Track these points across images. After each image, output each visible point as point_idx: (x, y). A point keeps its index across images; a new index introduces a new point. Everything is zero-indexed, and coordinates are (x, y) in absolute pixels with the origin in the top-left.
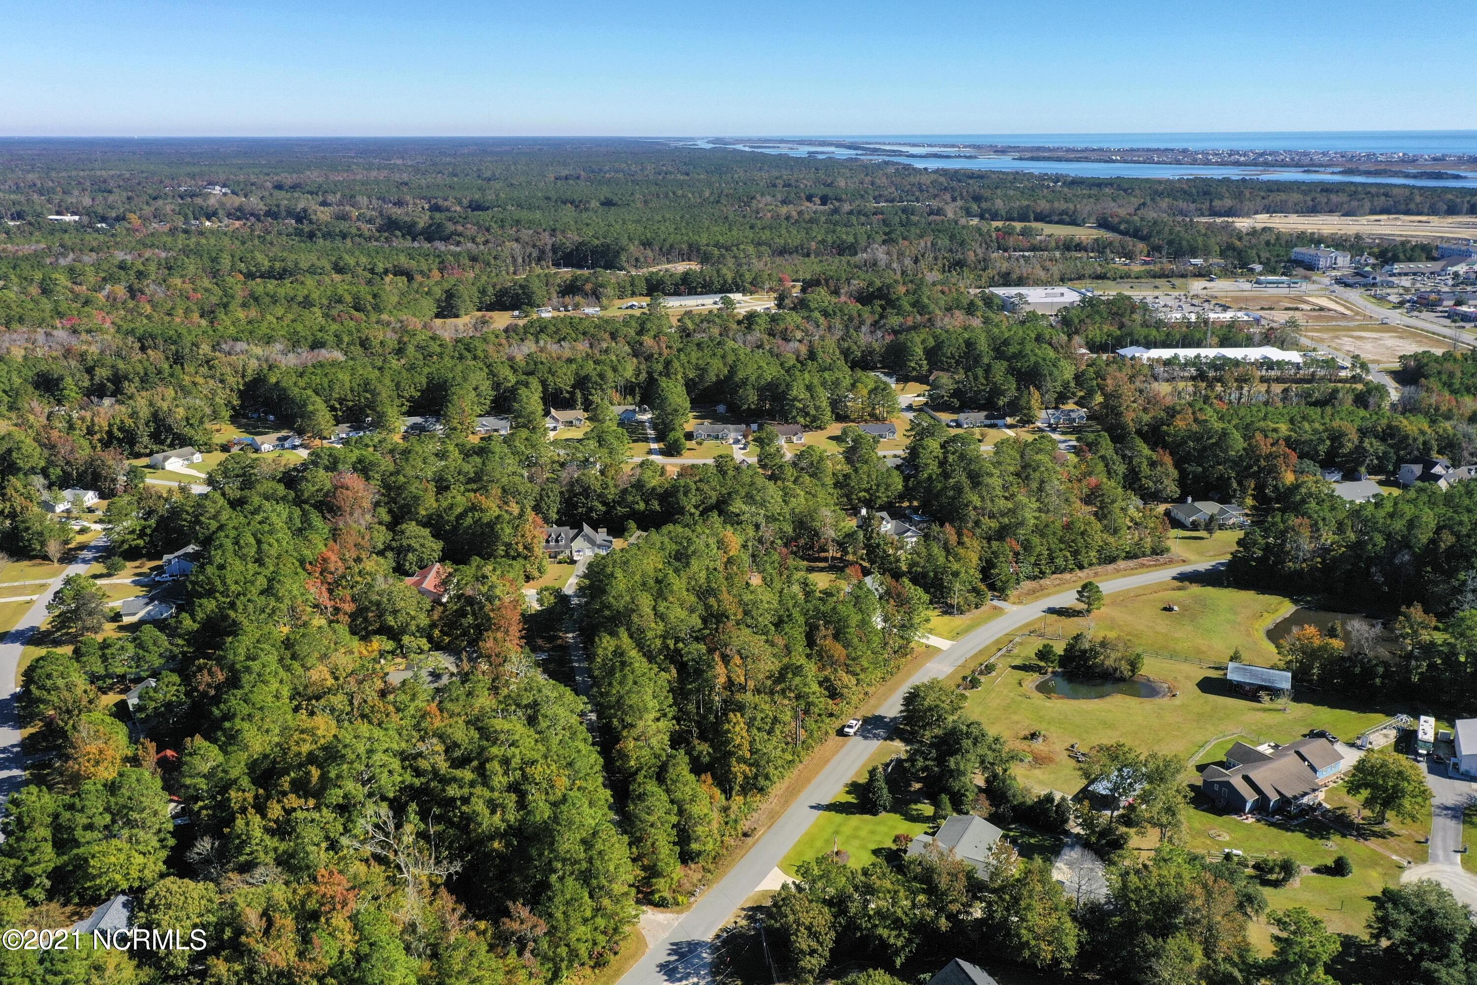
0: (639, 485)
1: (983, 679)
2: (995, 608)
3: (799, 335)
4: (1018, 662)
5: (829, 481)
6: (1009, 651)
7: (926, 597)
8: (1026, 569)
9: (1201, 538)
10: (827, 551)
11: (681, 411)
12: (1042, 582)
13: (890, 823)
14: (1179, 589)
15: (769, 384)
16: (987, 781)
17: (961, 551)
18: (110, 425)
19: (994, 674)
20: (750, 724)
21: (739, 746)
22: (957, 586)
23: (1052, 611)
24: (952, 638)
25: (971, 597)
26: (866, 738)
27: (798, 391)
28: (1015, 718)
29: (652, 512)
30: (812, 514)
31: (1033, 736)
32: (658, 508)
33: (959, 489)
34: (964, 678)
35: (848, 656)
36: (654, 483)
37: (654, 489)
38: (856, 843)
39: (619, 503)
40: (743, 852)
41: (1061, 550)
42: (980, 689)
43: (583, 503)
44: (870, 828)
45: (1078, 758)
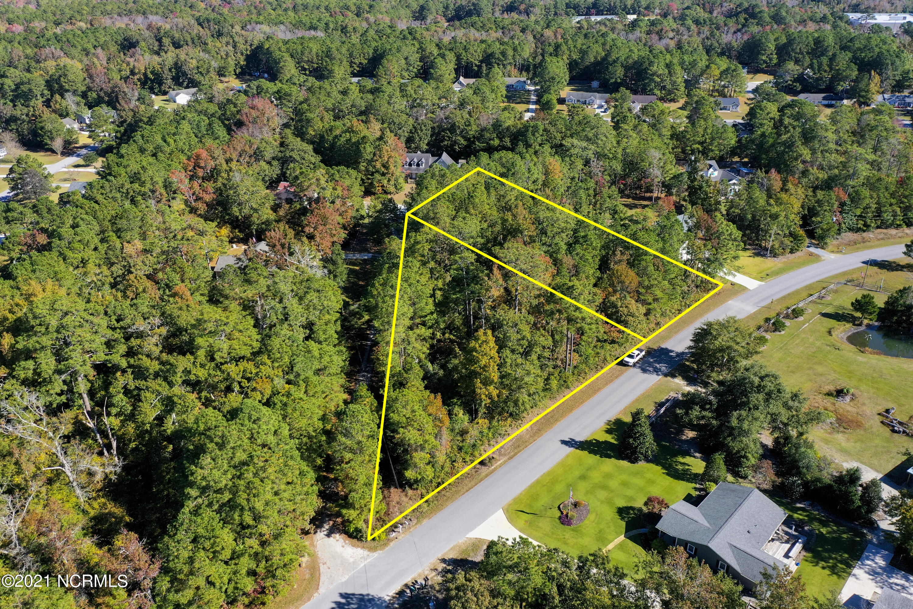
0: (497, 125)
1: (788, 323)
2: (811, 254)
3: (671, 35)
4: (829, 310)
5: (667, 133)
6: (821, 298)
7: (738, 234)
8: (850, 220)
10: (651, 191)
11: (557, 79)
12: (865, 235)
13: (649, 475)
15: (636, 63)
16: (776, 441)
17: (783, 196)
18: (146, 69)
19: (801, 319)
20: (501, 345)
21: (484, 368)
22: (774, 229)
23: (872, 263)
24: (761, 279)
25: (787, 241)
26: (644, 371)
27: (658, 68)
28: (820, 369)
30: (642, 155)
31: (840, 393)
32: (509, 144)
33: (789, 145)
34: (767, 320)
35: (640, 284)
36: (509, 123)
37: (508, 128)
38: (602, 495)
39: (478, 139)
40: (473, 483)
41: (891, 205)
42: (783, 333)
43: (449, 137)
44: (624, 477)
45: (893, 427)
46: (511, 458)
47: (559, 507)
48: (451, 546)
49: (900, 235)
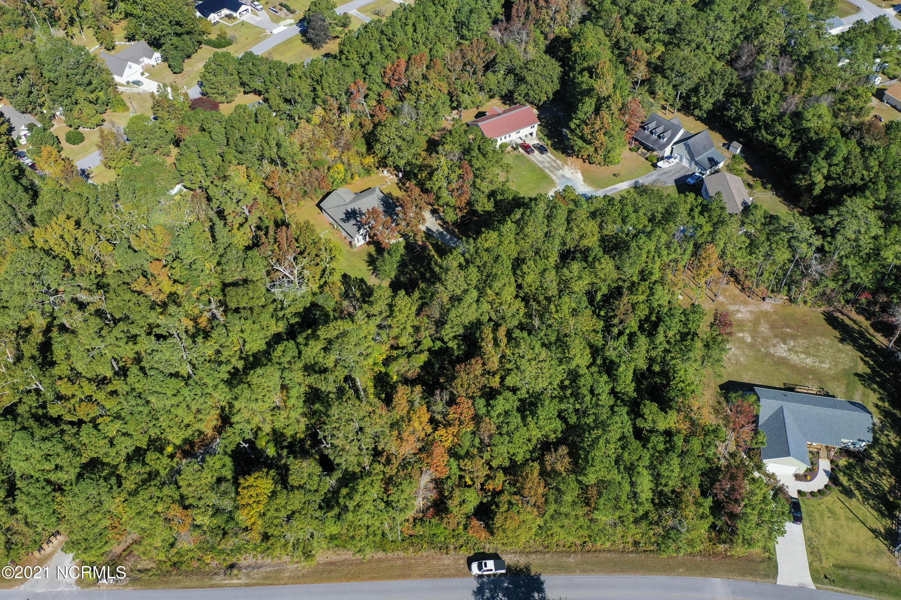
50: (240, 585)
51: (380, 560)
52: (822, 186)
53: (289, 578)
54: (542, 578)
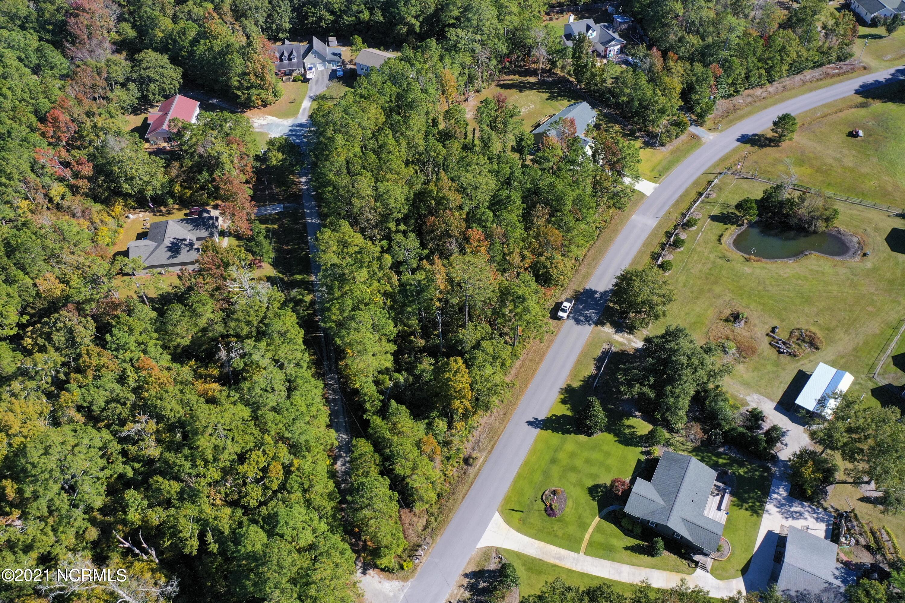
1: (685, 235)
2: (693, 135)
4: (716, 211)
6: (709, 196)
8: (723, 89)
9: (880, 37)
13: (604, 446)
14: (863, 105)
19: (694, 228)
21: (460, 392)
22: (662, 121)
23: (744, 139)
24: (656, 179)
26: (578, 323)
28: (717, 289)
29: (376, 22)
30: (525, 30)
31: (736, 317)
32: (381, 18)
34: (668, 234)
35: (564, 238)
38: (573, 477)
39: (345, 12)
40: (466, 488)
41: (759, 68)
42: (682, 249)
43: (313, 13)
44: (586, 454)
45: (779, 348)
46: (490, 452)
47: (542, 499)
48: (467, 560)
49: (764, 95)
50: (486, 458)
51: (522, 365)
52: (418, 24)
53: (501, 423)
54: (587, 288)
